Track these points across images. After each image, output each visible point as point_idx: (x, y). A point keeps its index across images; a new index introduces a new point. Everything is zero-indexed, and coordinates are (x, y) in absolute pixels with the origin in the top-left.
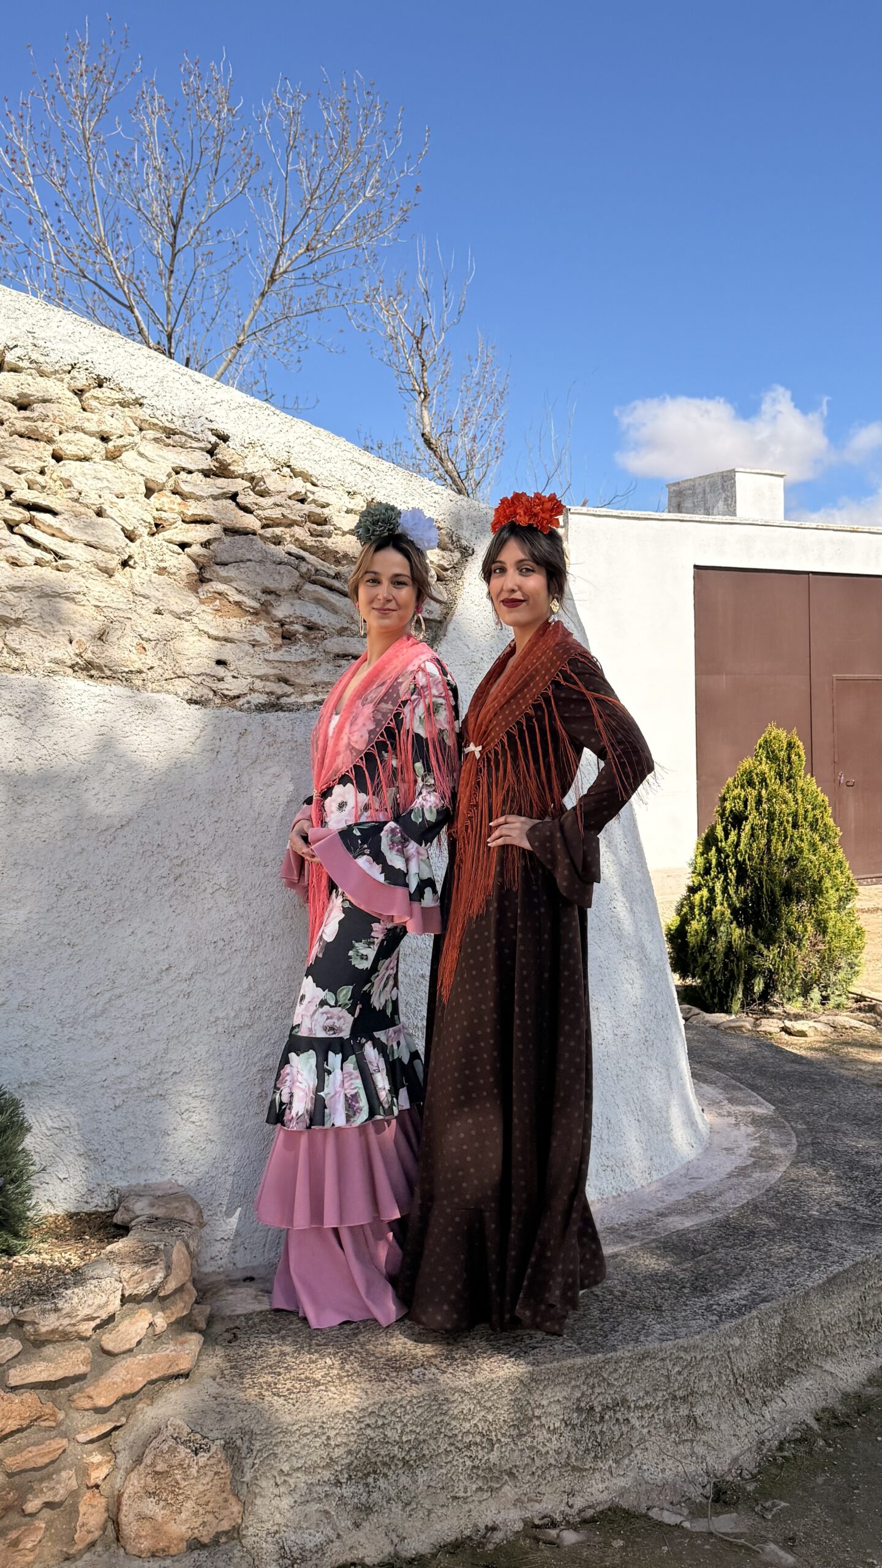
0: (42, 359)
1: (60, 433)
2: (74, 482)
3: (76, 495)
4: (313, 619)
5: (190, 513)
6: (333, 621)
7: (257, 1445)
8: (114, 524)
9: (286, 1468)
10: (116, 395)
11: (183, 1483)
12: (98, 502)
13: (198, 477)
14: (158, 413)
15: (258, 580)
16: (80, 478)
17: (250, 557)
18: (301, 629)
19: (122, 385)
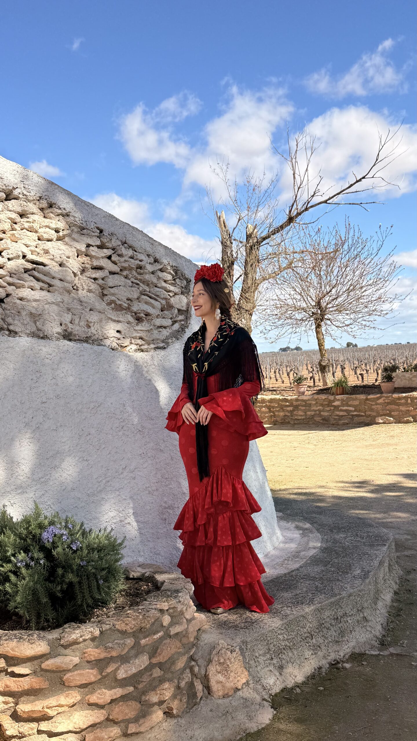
0: (28, 194)
1: (40, 228)
2: (50, 251)
3: (52, 257)
4: (148, 311)
5: (95, 265)
6: (155, 312)
7: (249, 646)
8: (70, 270)
9: (257, 655)
10: (59, 211)
11: (230, 666)
12: (61, 260)
13: (95, 249)
14: (77, 219)
15: (125, 294)
16: (52, 249)
17: (120, 284)
18: (144, 316)
19: (61, 207)
